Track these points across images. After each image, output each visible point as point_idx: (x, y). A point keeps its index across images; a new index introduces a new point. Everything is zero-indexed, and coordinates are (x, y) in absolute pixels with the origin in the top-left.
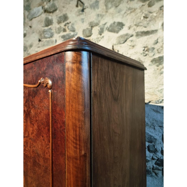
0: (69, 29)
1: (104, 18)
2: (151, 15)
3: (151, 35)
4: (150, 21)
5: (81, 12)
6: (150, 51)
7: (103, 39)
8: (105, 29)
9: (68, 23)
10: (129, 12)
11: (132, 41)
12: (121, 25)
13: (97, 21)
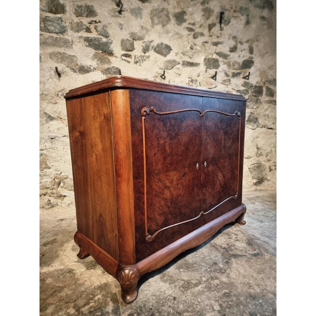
0: (97, 31)
1: (149, 33)
2: (196, 47)
3: (195, 68)
4: (195, 53)
5: (117, 13)
6: (194, 83)
7: (148, 59)
8: (151, 48)
9: (96, 22)
10: (176, 37)
11: (178, 69)
12: (169, 49)
13: (141, 35)
